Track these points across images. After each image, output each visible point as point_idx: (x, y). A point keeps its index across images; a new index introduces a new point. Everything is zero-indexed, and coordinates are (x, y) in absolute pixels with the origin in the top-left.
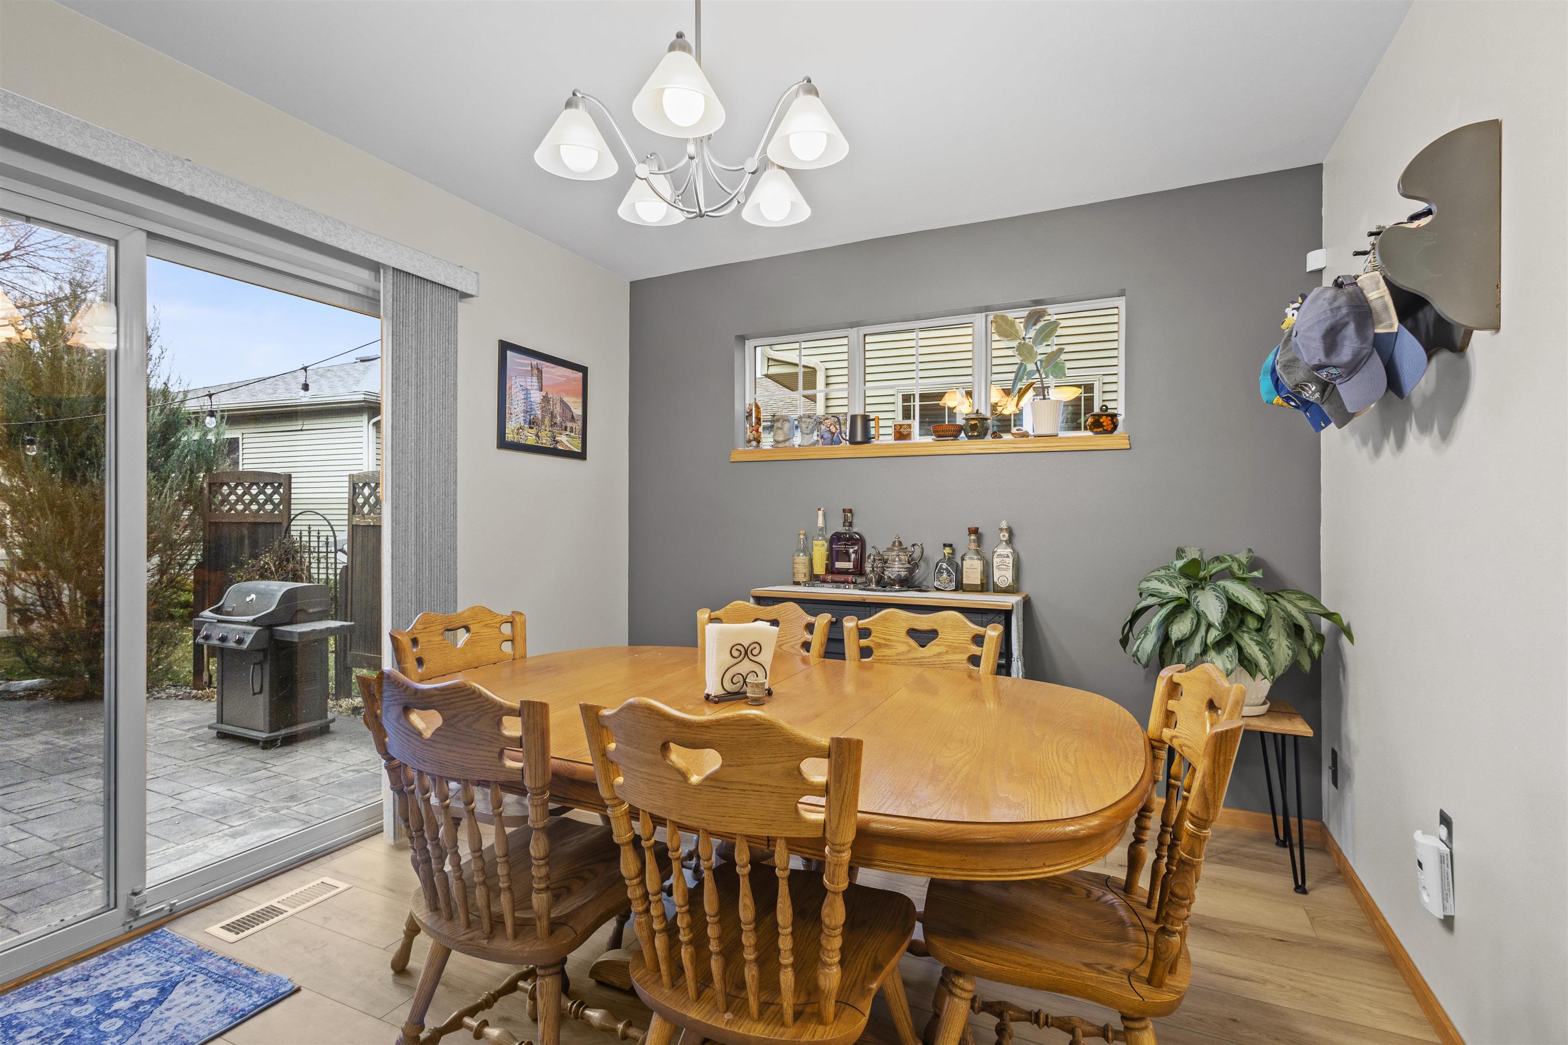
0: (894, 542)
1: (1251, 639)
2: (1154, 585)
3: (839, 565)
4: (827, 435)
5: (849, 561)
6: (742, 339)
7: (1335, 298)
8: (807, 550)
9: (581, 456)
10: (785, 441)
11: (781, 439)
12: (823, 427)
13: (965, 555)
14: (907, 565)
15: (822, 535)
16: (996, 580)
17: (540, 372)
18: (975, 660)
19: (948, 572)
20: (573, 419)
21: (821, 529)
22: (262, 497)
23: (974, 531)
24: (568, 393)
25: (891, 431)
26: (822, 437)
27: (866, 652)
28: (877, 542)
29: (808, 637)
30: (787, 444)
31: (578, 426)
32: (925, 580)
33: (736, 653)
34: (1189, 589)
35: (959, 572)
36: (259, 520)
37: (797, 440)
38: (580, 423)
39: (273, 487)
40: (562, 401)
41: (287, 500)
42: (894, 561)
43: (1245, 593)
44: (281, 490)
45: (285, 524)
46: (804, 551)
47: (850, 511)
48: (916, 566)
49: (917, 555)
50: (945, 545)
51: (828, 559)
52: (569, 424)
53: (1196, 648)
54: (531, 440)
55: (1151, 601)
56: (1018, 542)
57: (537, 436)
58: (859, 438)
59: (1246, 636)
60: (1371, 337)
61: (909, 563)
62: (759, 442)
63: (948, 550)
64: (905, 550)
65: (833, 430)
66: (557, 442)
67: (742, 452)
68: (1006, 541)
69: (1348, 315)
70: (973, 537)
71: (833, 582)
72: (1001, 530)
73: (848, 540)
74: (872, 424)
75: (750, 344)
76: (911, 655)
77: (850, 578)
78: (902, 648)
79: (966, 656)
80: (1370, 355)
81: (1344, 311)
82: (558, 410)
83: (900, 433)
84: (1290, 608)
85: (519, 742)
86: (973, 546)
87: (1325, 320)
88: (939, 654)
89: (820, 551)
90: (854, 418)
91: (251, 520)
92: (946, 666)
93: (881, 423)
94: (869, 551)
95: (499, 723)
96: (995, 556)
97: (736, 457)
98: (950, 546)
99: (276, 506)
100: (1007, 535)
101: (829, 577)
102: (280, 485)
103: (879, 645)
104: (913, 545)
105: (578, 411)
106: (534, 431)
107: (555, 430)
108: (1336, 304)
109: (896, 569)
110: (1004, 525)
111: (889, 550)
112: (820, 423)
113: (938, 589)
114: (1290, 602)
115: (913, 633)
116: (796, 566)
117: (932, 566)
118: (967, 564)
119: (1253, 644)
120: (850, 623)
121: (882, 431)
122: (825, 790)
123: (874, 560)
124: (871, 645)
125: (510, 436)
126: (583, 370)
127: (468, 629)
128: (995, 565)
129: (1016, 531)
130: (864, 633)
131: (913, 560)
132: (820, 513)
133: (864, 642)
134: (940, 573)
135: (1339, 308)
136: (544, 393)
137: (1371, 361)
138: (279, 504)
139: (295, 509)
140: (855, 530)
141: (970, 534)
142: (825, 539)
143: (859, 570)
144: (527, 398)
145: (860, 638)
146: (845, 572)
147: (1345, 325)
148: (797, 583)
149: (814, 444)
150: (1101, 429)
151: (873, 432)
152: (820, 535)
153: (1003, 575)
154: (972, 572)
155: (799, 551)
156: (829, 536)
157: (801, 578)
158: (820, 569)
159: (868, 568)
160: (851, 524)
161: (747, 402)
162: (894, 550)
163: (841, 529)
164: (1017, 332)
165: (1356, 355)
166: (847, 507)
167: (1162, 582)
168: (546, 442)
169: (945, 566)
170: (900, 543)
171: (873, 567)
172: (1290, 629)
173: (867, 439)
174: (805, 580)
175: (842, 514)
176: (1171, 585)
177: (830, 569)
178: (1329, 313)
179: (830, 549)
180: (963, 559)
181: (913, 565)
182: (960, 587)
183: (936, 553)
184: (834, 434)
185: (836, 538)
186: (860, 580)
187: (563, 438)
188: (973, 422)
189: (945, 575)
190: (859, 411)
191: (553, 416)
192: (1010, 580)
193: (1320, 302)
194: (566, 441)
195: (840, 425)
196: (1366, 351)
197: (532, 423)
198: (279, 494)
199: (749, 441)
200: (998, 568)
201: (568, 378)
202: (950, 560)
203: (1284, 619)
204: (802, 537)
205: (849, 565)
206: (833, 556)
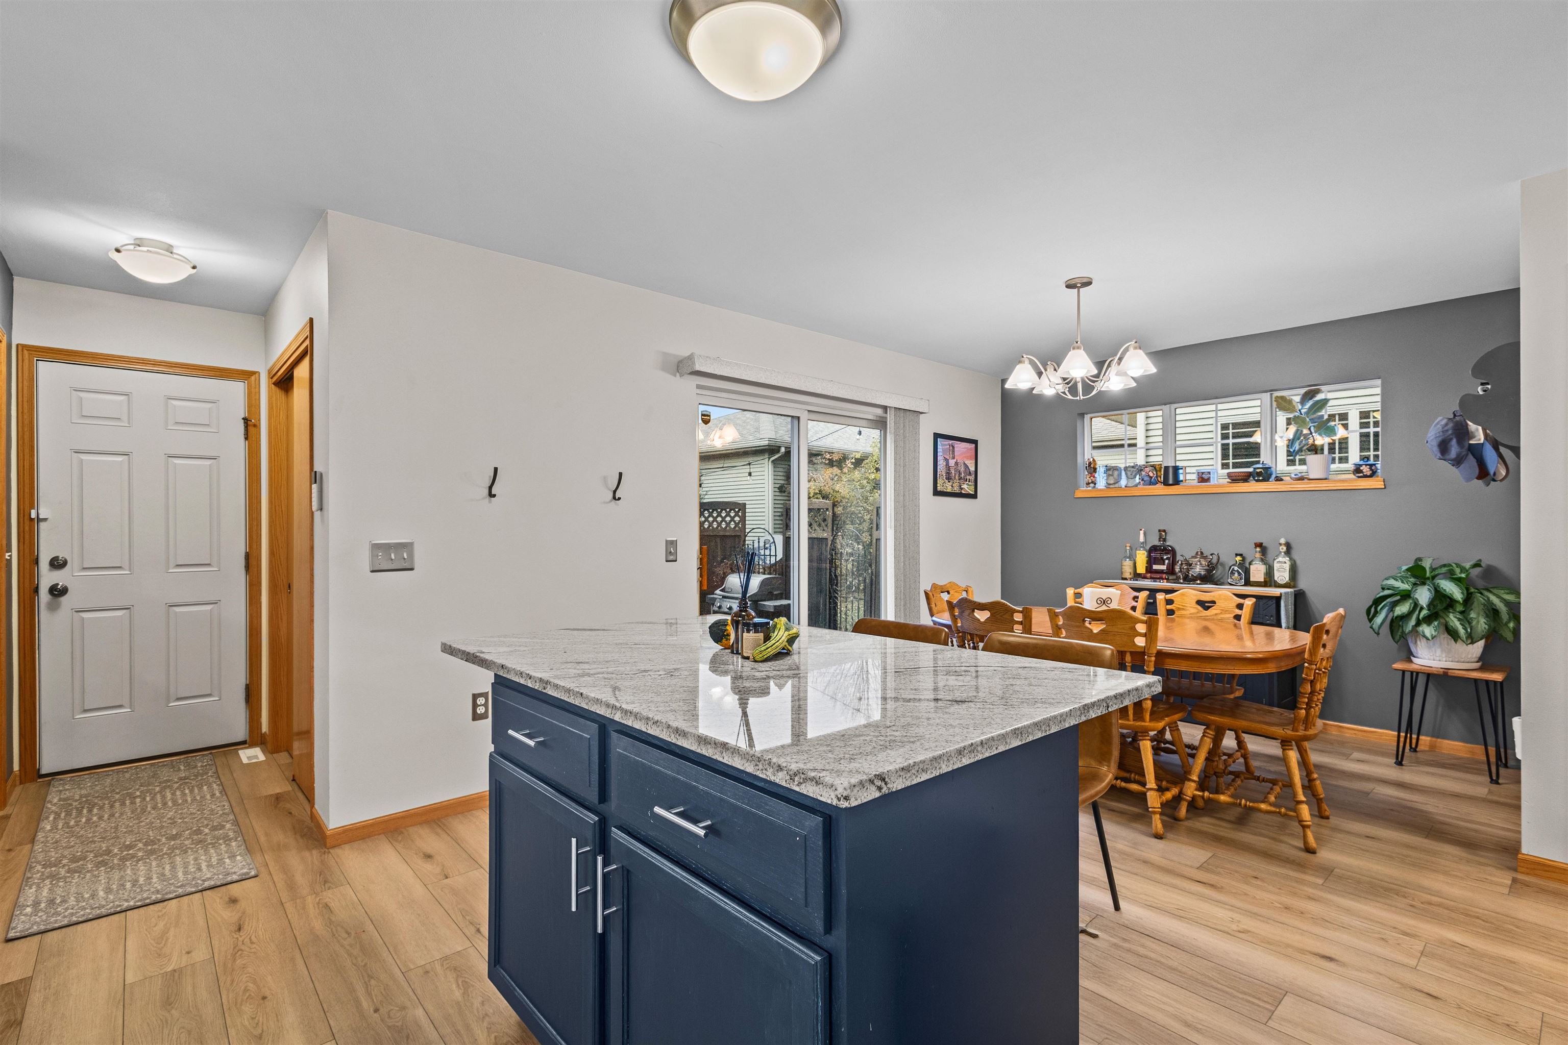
0: (1197, 552)
1: (1455, 617)
2: (1392, 582)
3: (1155, 567)
4: (1146, 478)
5: (1164, 564)
6: (1082, 415)
7: (1446, 425)
8: (1132, 557)
9: (974, 496)
10: (1114, 484)
11: (1112, 482)
12: (1143, 473)
13: (1252, 561)
14: (1207, 568)
15: (1143, 547)
16: (1276, 578)
17: (953, 447)
18: (1238, 617)
19: (1239, 574)
20: (970, 474)
21: (1142, 543)
22: (728, 519)
23: (1260, 545)
24: (968, 458)
25: (1194, 477)
26: (1143, 480)
27: (1170, 612)
28: (1184, 551)
29: (1134, 604)
30: (1117, 485)
31: (972, 478)
32: (1222, 578)
33: (1099, 602)
34: (1415, 584)
35: (1247, 572)
36: (728, 534)
37: (1123, 482)
38: (973, 476)
39: (735, 511)
40: (964, 464)
41: (743, 520)
42: (1196, 564)
43: (1451, 588)
44: (740, 514)
45: (743, 537)
46: (1129, 558)
47: (1164, 531)
48: (1214, 568)
49: (1215, 561)
50: (1237, 555)
51: (1147, 563)
52: (968, 477)
53: (1413, 622)
54: (949, 490)
55: (1387, 592)
56: (1295, 555)
57: (952, 486)
58: (1171, 482)
59: (1451, 616)
60: (1467, 446)
61: (1208, 566)
62: (1095, 484)
63: (1239, 558)
64: (1205, 558)
65: (1151, 474)
66: (962, 489)
67: (1083, 491)
68: (1285, 552)
69: (1452, 434)
70: (1258, 549)
71: (1151, 578)
72: (1280, 544)
73: (1163, 550)
74: (1181, 471)
75: (1087, 417)
76: (1199, 615)
77: (1164, 576)
78: (1193, 611)
79: (1233, 615)
80: (1467, 455)
81: (1450, 432)
82: (962, 469)
83: (1202, 478)
84: (1493, 598)
85: (1021, 623)
86: (1258, 555)
87: (1439, 437)
88: (1216, 614)
89: (1141, 558)
90: (1167, 468)
91: (721, 533)
92: (1221, 620)
93: (1188, 470)
94: (1178, 558)
95: (1012, 616)
96: (1275, 562)
97: (1078, 494)
98: (1241, 555)
99: (737, 524)
100: (1285, 548)
101: (1149, 575)
102: (739, 510)
103: (1179, 609)
104: (1212, 555)
105: (972, 469)
106: (950, 484)
107: (962, 481)
108: (1446, 428)
109: (1198, 570)
110: (1283, 541)
111: (1193, 557)
112: (1141, 470)
113: (1231, 585)
114: (1495, 594)
115: (1199, 603)
116: (1123, 567)
117: (1227, 568)
118: (1252, 568)
119: (1455, 620)
120: (1160, 597)
121: (1188, 477)
122: (1145, 635)
123: (1182, 564)
124: (1174, 608)
125: (939, 488)
126: (975, 442)
127: (948, 593)
128: (1275, 568)
129: (1293, 545)
130: (1169, 602)
131: (1212, 564)
132: (1142, 532)
133: (1169, 607)
134: (1232, 573)
135: (1447, 431)
136: (955, 460)
137: (1468, 458)
138: (739, 523)
139: (748, 528)
140: (1168, 544)
141: (1256, 547)
142: (1145, 550)
143: (1171, 571)
144: (947, 464)
145: (1167, 604)
146: (1161, 572)
147: (1451, 439)
148: (1126, 579)
149: (1136, 486)
150: (1361, 475)
151: (1181, 478)
152: (1141, 547)
153: (1282, 574)
154: (1258, 572)
155: (1126, 557)
156: (1148, 548)
157: (1127, 575)
158: (1141, 569)
159: (1177, 569)
160: (1165, 540)
161: (1086, 458)
162: (1196, 558)
163: (1157, 543)
164: (1294, 407)
165: (1458, 455)
166: (1162, 528)
167: (1397, 580)
168: (956, 490)
169: (1236, 568)
170: (1202, 553)
171: (1180, 568)
172: (1489, 611)
173: (1177, 482)
174: (1130, 577)
175: (1158, 534)
176: (1403, 582)
177: (1149, 569)
178: (1441, 434)
179: (1149, 556)
180: (1250, 564)
181: (1211, 567)
182: (1248, 583)
183: (1229, 559)
184: (1152, 477)
185: (1154, 549)
186: (1171, 577)
187: (965, 486)
188: (1258, 470)
189: (1236, 575)
190: (1171, 463)
191: (960, 474)
192: (1287, 579)
193: (1439, 426)
194: (967, 488)
195: (1156, 471)
196: (1464, 453)
197: (949, 478)
198: (739, 516)
199: (1088, 484)
200: (1278, 570)
201: (967, 448)
202: (1241, 565)
203: (1484, 605)
204: (1128, 548)
205: (1164, 567)
206: (1151, 561)
